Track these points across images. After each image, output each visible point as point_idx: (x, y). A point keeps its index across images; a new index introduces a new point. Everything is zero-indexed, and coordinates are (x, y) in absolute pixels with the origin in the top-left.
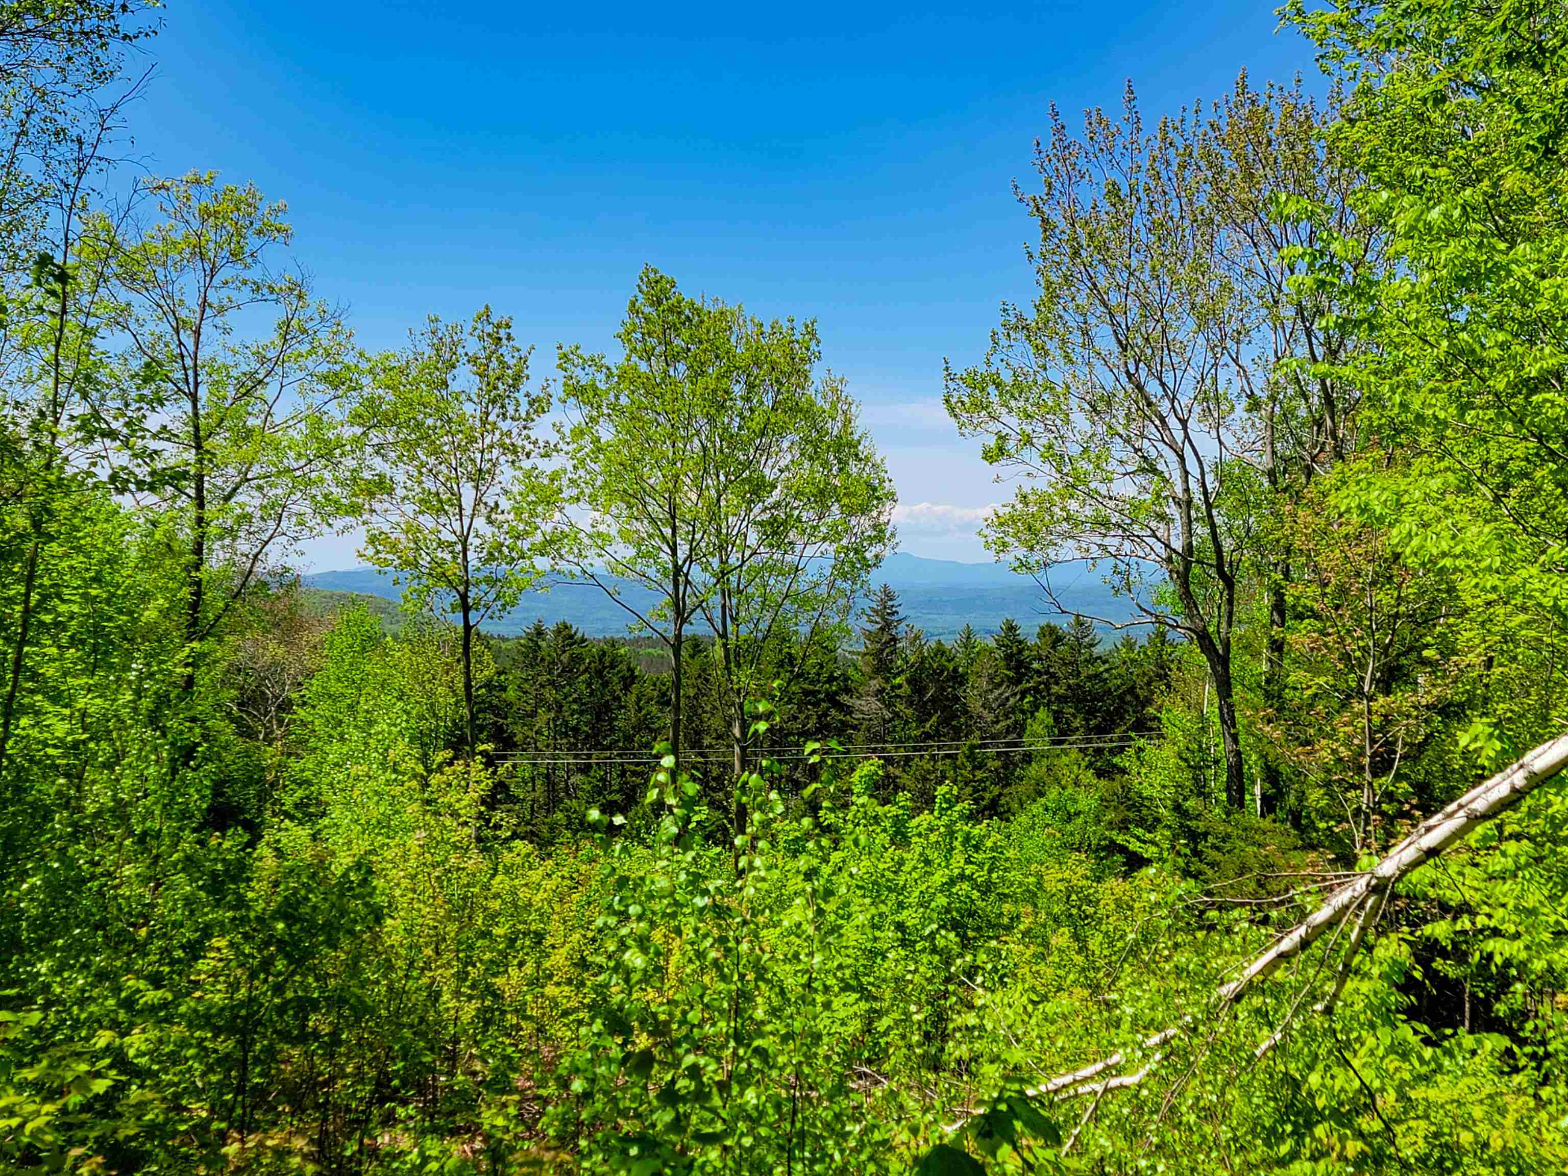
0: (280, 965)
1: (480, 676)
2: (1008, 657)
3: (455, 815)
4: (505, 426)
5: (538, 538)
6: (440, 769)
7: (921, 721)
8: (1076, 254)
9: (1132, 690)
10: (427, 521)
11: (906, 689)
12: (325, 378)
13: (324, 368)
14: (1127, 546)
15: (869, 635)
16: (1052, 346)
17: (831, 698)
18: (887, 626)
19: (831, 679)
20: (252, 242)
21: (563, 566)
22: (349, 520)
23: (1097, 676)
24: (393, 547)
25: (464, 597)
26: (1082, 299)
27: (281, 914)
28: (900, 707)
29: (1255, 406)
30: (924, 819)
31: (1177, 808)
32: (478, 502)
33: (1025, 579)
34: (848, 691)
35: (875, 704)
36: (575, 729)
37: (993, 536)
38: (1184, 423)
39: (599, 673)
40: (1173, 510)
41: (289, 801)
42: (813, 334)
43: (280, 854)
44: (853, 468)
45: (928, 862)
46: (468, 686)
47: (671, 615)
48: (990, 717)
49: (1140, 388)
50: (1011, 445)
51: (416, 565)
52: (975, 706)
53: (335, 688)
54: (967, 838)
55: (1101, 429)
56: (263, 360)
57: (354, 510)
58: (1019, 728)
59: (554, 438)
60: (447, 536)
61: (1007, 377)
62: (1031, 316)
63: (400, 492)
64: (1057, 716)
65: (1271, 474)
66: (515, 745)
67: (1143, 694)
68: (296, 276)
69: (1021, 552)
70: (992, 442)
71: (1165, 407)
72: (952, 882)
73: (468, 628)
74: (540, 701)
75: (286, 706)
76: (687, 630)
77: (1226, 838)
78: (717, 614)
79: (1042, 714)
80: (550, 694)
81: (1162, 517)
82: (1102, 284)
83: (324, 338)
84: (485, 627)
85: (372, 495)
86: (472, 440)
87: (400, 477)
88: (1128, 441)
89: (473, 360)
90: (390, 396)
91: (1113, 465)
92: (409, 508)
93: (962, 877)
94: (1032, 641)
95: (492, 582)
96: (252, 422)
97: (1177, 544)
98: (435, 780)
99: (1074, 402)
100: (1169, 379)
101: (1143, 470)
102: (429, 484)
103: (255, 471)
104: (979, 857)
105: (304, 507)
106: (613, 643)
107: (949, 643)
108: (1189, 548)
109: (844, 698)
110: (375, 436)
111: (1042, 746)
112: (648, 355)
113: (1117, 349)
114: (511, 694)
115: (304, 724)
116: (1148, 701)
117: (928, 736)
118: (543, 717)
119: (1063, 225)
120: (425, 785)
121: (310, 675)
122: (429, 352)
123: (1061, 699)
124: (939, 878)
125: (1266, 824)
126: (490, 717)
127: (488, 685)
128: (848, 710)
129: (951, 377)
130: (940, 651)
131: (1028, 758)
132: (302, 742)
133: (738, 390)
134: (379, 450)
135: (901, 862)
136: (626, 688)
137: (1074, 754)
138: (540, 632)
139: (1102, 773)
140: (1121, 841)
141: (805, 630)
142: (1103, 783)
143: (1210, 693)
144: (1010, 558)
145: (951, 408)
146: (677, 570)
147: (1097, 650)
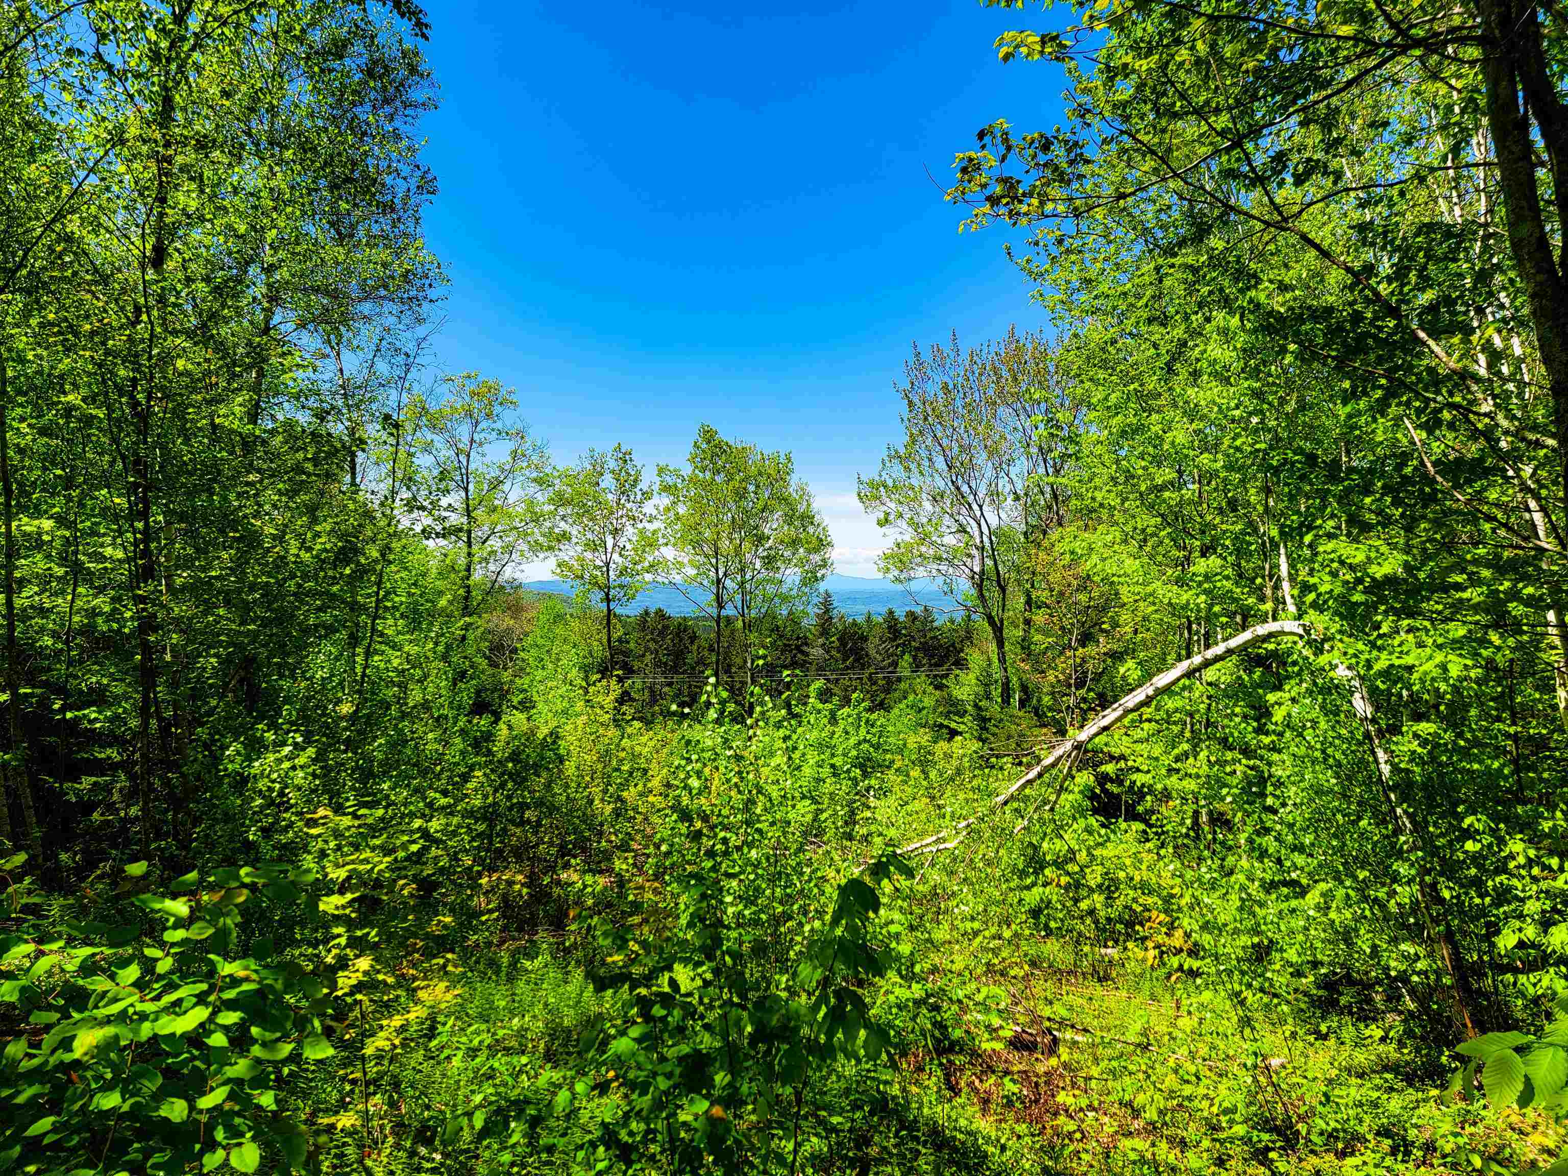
0: (510, 785)
1: (615, 636)
2: (890, 627)
3: (602, 707)
4: (628, 506)
5: (646, 564)
6: (594, 684)
7: (844, 661)
8: (926, 419)
9: (953, 645)
10: (588, 555)
11: (837, 644)
12: (535, 480)
13: (534, 475)
14: (951, 570)
15: (818, 615)
16: (913, 466)
17: (798, 648)
18: (827, 611)
19: (798, 638)
20: (497, 409)
21: (659, 579)
22: (548, 554)
23: (935, 637)
24: (570, 569)
25: (607, 594)
26: (929, 441)
27: (510, 759)
28: (834, 653)
29: (1017, 498)
30: (846, 711)
31: (976, 705)
32: (615, 545)
33: (899, 587)
34: (807, 644)
35: (821, 651)
36: (665, 664)
37: (882, 565)
38: (981, 507)
39: (678, 635)
40: (975, 552)
41: (515, 701)
42: (789, 460)
43: (510, 728)
44: (811, 530)
45: (847, 733)
46: (609, 641)
47: (715, 604)
48: (880, 658)
49: (958, 488)
50: (891, 517)
51: (582, 577)
52: (872, 652)
53: (540, 641)
54: (867, 721)
55: (938, 509)
56: (502, 471)
57: (550, 548)
58: (895, 664)
59: (655, 512)
60: (598, 563)
61: (890, 483)
62: (902, 451)
63: (574, 540)
64: (915, 658)
65: (1025, 534)
66: (633, 672)
67: (958, 646)
68: (520, 426)
69: (896, 573)
70: (882, 516)
71: (971, 498)
72: (859, 743)
73: (609, 610)
74: (647, 649)
75: (515, 651)
76: (724, 613)
77: (1001, 720)
78: (739, 605)
79: (906, 657)
80: (652, 645)
81: (969, 555)
82: (939, 435)
83: (535, 459)
84: (618, 611)
85: (559, 541)
86: (612, 513)
87: (574, 532)
88: (952, 516)
89: (613, 472)
90: (569, 490)
91: (944, 529)
92: (579, 549)
93: (865, 741)
94: (902, 619)
95: (621, 587)
96: (496, 502)
97: (977, 569)
98: (591, 689)
99: (924, 496)
100: (973, 484)
101: (959, 531)
102: (589, 536)
103: (499, 528)
104: (874, 730)
105: (525, 547)
106: (685, 619)
107: (860, 620)
108: (983, 572)
109: (805, 648)
110: (561, 511)
111: (907, 673)
112: (703, 470)
113: (945, 468)
114: (632, 645)
115: (523, 660)
116: (962, 650)
117: (847, 668)
118: (649, 657)
119: (919, 404)
120: (587, 692)
121: (527, 635)
122: (589, 467)
123: (917, 649)
124: (853, 741)
125: (1021, 714)
126: (621, 658)
127: (620, 640)
128: (807, 654)
129: (860, 482)
130: (855, 624)
131: (899, 680)
132: (522, 669)
133: (752, 488)
134: (563, 518)
135: (834, 733)
136: (692, 643)
137: (923, 678)
138: (647, 613)
139: (937, 688)
140: (946, 723)
141: (785, 613)
142: (937, 693)
143: (993, 647)
144: (890, 576)
145: (861, 498)
146: (719, 581)
147: (935, 624)
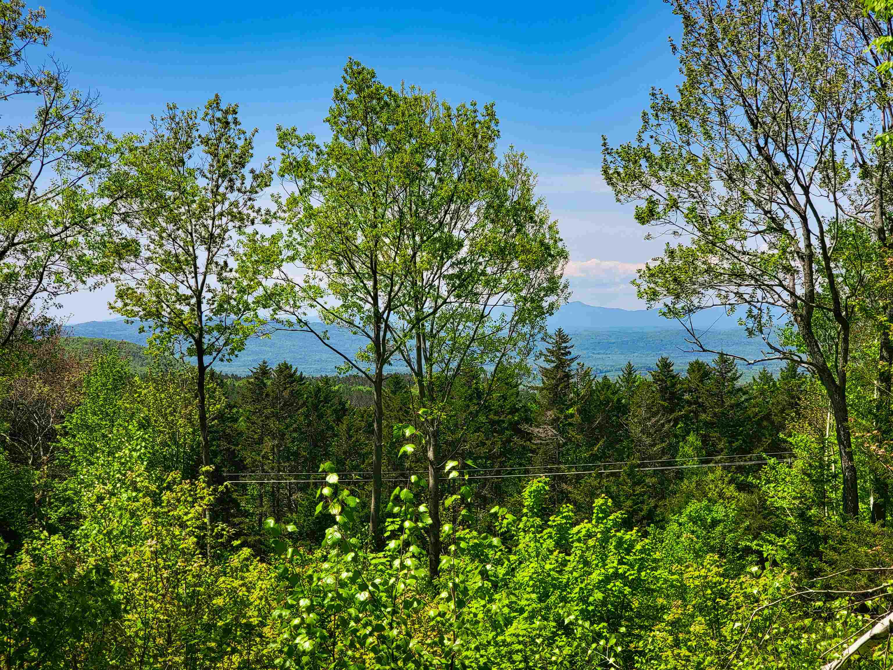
0: (33, 653)
1: (213, 409)
2: (663, 390)
3: (183, 526)
4: (232, 196)
5: (260, 291)
6: (169, 488)
7: (591, 445)
8: (712, 46)
9: (767, 417)
10: (167, 278)
11: (577, 419)
12: (78, 158)
13: (78, 149)
14: (759, 293)
15: (545, 372)
16: (694, 125)
17: (515, 427)
18: (561, 365)
19: (514, 410)
20: (17, 43)
21: (282, 316)
22: (100, 278)
23: (738, 405)
24: (139, 300)
25: (199, 342)
26: (719, 84)
28: (572, 433)
29: (866, 174)
30: (584, 527)
31: (802, 516)
32: (210, 261)
33: (673, 323)
34: (527, 420)
35: (551, 431)
36: (296, 454)
37: (644, 286)
38: (806, 190)
39: (316, 407)
40: (797, 264)
41: (54, 516)
42: (492, 115)
43: (37, 560)
44: (530, 229)
45: (587, 563)
46: (203, 418)
47: (372, 356)
48: (648, 441)
49: (769, 159)
50: (660, 208)
51: (158, 315)
52: (636, 431)
53: (92, 420)
54: (620, 542)
55: (736, 194)
56: (26, 142)
57: (104, 269)
58: (673, 450)
59: (274, 208)
60: (183, 290)
61: (656, 151)
62: (676, 99)
63: (145, 254)
64: (705, 439)
65: (881, 232)
66: (244, 468)
67: (777, 419)
68: (53, 70)
69: (669, 300)
70: (644, 205)
71: (790, 176)
72: (607, 579)
73: (202, 368)
74: (266, 431)
75: (51, 435)
76: (387, 370)
77: (843, 540)
78: (413, 355)
79: (691, 438)
80: (273, 425)
81: (789, 270)
82: (736, 71)
83: (77, 122)
84: (219, 367)
85: (120, 257)
86: (205, 210)
87: (143, 241)
88: (758, 204)
89: (206, 141)
90: (134, 172)
91: (746, 225)
92: (152, 267)
93: (616, 575)
94: (684, 375)
95: (222, 329)
96: (18, 195)
97: (800, 291)
98: (166, 496)
99: (713, 172)
100: (792, 151)
101: (770, 229)
102: (169, 246)
103: (21, 236)
104: (630, 558)
105: (62, 267)
106: (326, 380)
107: (613, 377)
108: (811, 295)
109: (525, 427)
110: (122, 206)
111: (692, 465)
112: (353, 135)
113: (749, 127)
114: (242, 424)
115: (66, 451)
116: (782, 427)
117: (594, 458)
118: (269, 443)
119: (702, 21)
120: (157, 502)
121: (71, 410)
122: (167, 134)
123: (708, 425)
124: (596, 576)
125: (875, 528)
126: (224, 444)
127: (220, 416)
128: (529, 437)
129: (608, 151)
130: (606, 385)
131: (680, 475)
132: (64, 466)
133: (431, 163)
134: (125, 218)
135: (564, 563)
136: (339, 420)
137: (719, 472)
138: (264, 371)
139: (742, 487)
140: (754, 545)
141: (490, 368)
142: (743, 496)
143: (830, 419)
144: (658, 305)
145: (609, 180)
146: (378, 317)
147: (740, 383)
